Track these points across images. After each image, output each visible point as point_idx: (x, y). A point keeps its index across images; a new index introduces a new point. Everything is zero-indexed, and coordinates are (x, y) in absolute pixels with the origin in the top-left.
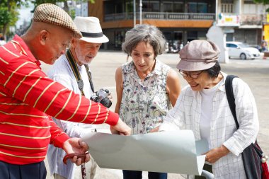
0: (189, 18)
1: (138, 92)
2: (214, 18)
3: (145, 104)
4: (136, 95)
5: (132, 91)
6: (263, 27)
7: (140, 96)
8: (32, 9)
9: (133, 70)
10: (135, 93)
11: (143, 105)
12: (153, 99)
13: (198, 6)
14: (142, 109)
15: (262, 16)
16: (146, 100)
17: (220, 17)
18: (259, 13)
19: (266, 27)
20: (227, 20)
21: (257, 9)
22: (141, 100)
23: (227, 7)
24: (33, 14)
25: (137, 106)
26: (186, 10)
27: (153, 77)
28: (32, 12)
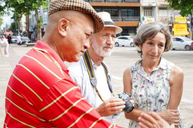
0: (122, 20)
1: (145, 86)
2: (140, 20)
3: (153, 97)
4: (143, 89)
5: (139, 86)
6: (173, 25)
7: (148, 90)
8: (12, 16)
9: (139, 67)
10: (143, 87)
11: (151, 98)
12: (160, 91)
13: (127, 11)
14: (150, 103)
15: (172, 17)
16: (153, 94)
17: (144, 19)
18: (170, 16)
19: (175, 25)
20: (148, 21)
21: (168, 13)
22: (149, 94)
23: (148, 12)
24: (13, 20)
25: (145, 100)
26: (120, 15)
27: (158, 70)
28: (12, 18)
